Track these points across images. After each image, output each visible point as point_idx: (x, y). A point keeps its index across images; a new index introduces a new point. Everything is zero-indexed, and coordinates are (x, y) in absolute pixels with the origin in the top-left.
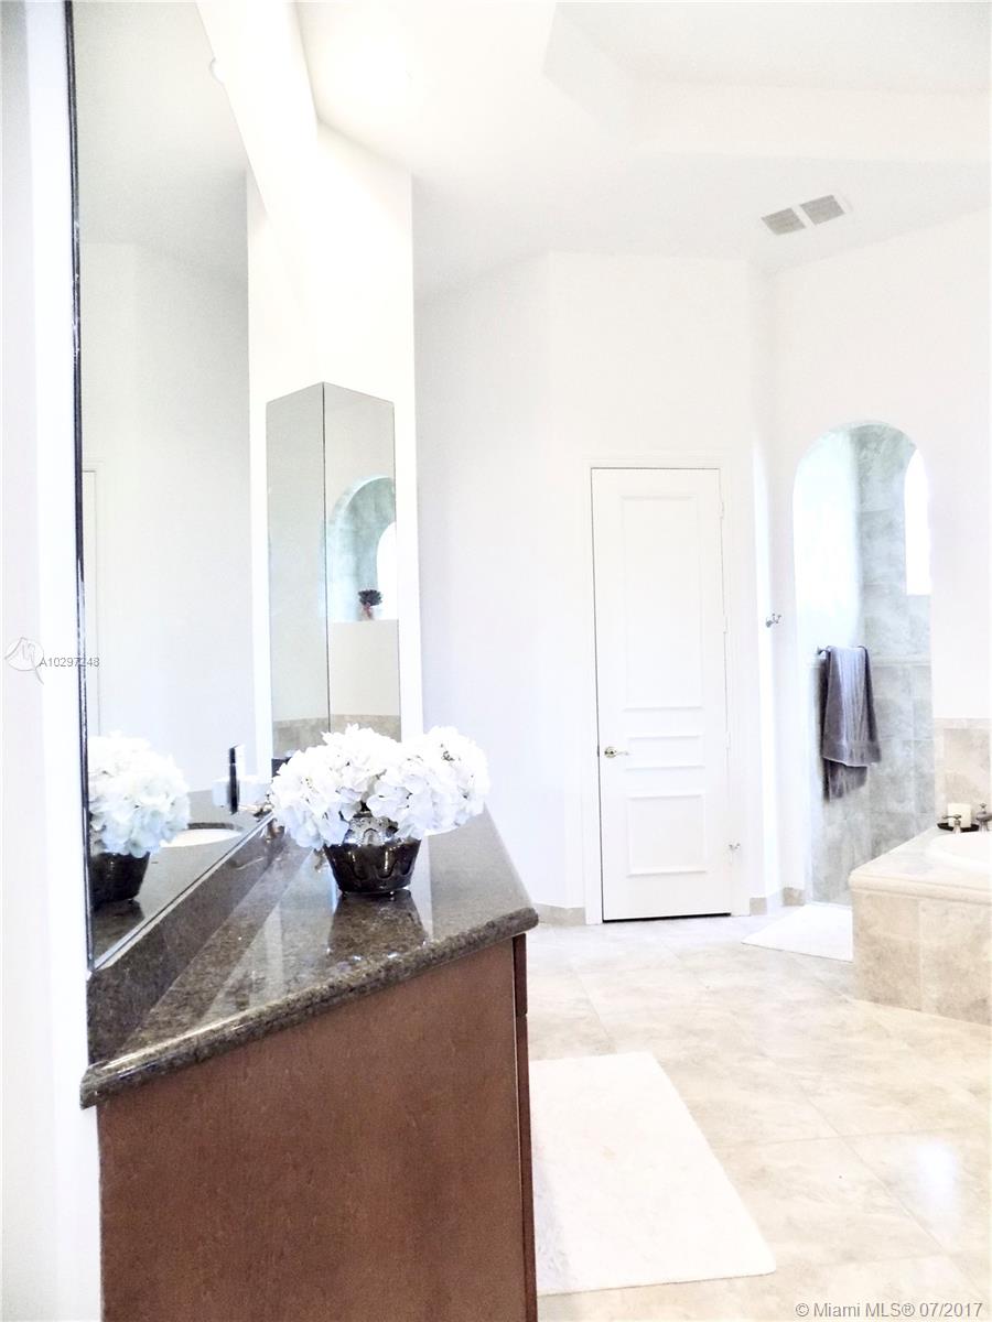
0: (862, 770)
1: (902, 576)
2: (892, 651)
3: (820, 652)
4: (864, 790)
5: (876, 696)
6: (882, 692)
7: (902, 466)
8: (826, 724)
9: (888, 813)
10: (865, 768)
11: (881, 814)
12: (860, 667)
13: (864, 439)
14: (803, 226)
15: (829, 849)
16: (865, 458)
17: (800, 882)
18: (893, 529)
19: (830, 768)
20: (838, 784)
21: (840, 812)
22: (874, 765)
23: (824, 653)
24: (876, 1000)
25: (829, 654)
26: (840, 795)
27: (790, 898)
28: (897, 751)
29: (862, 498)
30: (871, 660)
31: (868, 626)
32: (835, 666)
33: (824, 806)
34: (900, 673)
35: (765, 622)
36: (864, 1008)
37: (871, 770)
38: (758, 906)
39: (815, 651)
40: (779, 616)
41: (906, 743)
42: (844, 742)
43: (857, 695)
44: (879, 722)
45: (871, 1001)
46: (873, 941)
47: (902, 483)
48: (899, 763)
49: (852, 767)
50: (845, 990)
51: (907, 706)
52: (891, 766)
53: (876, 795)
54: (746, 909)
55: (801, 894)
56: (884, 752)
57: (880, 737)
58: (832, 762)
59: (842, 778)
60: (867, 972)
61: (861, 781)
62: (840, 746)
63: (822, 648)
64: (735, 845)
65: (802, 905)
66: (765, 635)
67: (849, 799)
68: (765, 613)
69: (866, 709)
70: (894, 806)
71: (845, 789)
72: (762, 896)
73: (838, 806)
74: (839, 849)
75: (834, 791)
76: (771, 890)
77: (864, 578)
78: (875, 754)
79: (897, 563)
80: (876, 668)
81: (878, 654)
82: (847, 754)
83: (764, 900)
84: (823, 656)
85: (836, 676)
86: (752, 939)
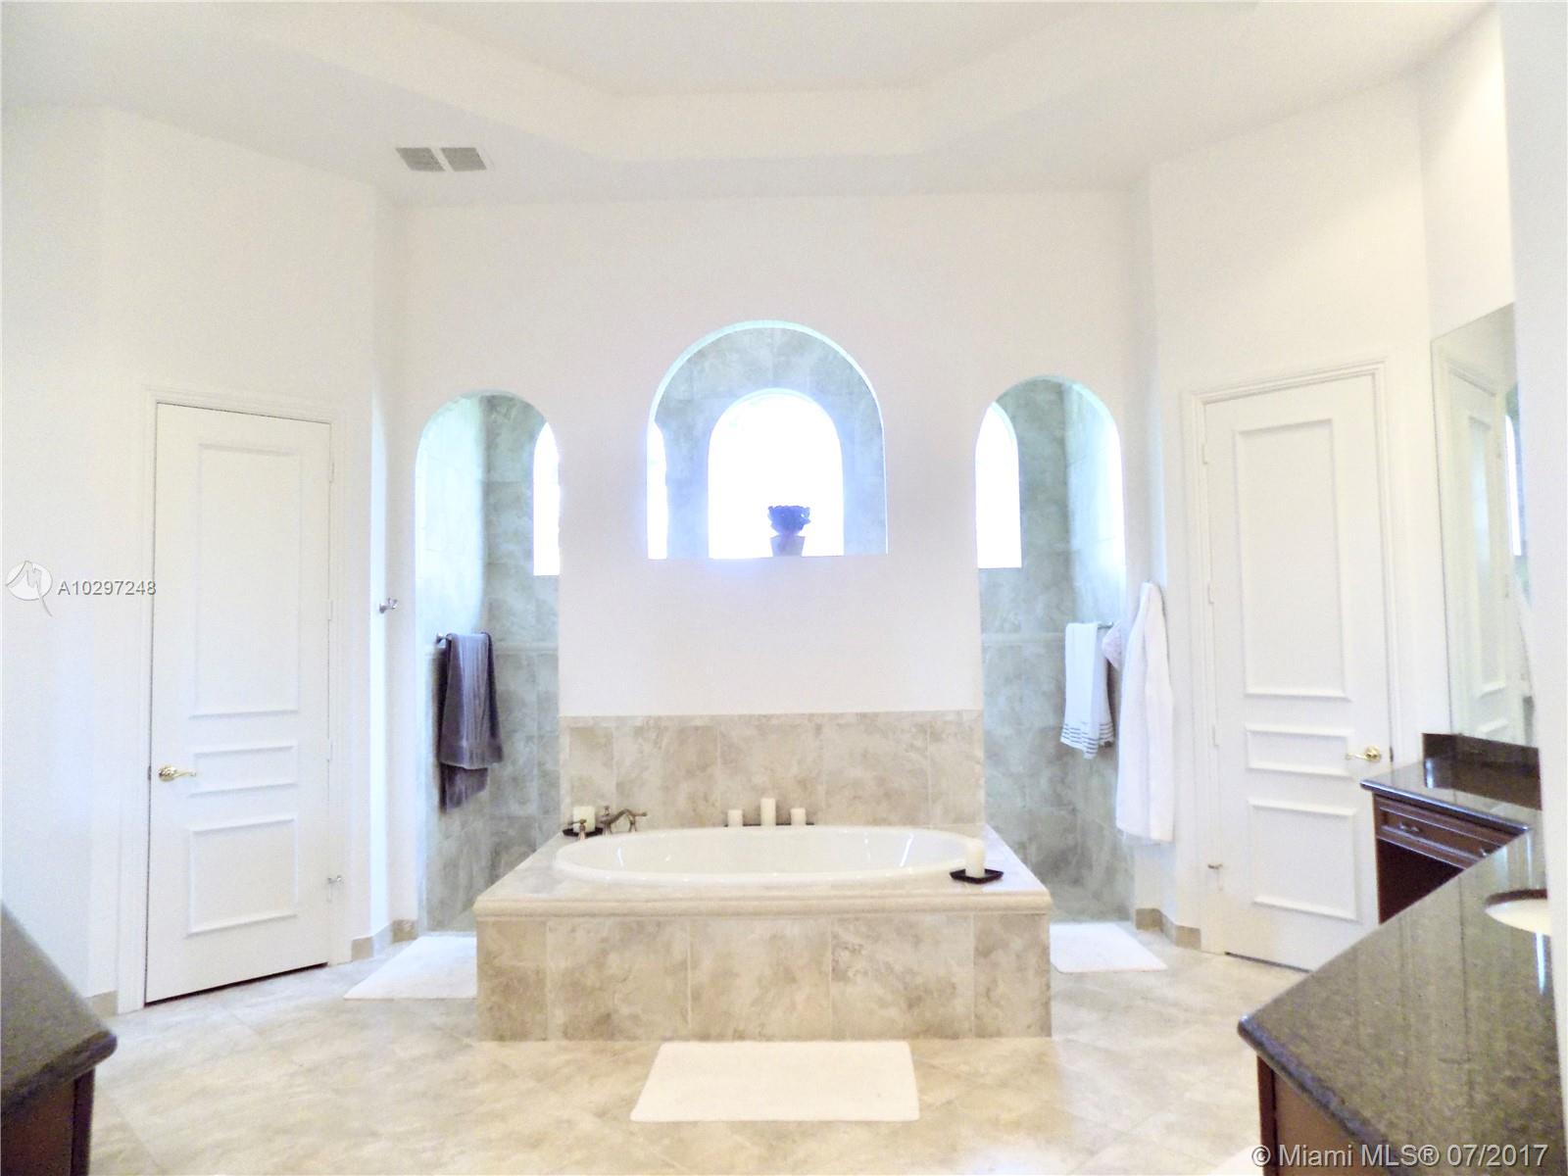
0: (482, 772)
1: (529, 554)
2: (518, 638)
3: (439, 640)
4: (484, 795)
5: (499, 687)
6: (506, 682)
7: (532, 437)
8: (445, 723)
9: (509, 818)
10: (486, 769)
11: (502, 819)
12: (482, 656)
13: (492, 404)
14: (441, 169)
15: (445, 868)
16: (495, 422)
17: (412, 909)
18: (522, 504)
19: (447, 773)
20: (457, 790)
21: (458, 823)
22: (496, 765)
23: (444, 641)
24: (501, 1038)
25: (449, 643)
26: (458, 803)
27: (401, 932)
28: (520, 749)
29: (489, 467)
30: (494, 648)
31: (492, 608)
32: (456, 658)
33: (440, 819)
34: (525, 663)
35: (378, 608)
36: (488, 1051)
37: (493, 771)
38: (362, 949)
39: (435, 639)
40: (395, 601)
41: (529, 739)
42: (464, 743)
43: (479, 688)
44: (501, 717)
45: (496, 1040)
46: (499, 972)
47: (532, 455)
48: (521, 761)
49: (471, 771)
50: (468, 1034)
51: (531, 698)
52: (514, 763)
53: (497, 798)
54: (348, 952)
55: (413, 925)
56: (506, 750)
57: (502, 732)
58: (449, 767)
59: (461, 783)
60: (491, 1009)
61: (481, 786)
62: (461, 748)
63: (441, 635)
64: (333, 878)
65: (415, 938)
66: (377, 623)
67: (469, 806)
68: (378, 597)
69: (488, 703)
70: (515, 809)
71: (464, 795)
72: (369, 936)
73: (456, 816)
74: (455, 866)
75: (451, 799)
76: (378, 925)
77: (490, 555)
78: (497, 753)
79: (525, 540)
80: (497, 656)
81: (501, 640)
82: (467, 756)
83: (369, 940)
84: (443, 645)
85: (457, 667)
86: (354, 992)
